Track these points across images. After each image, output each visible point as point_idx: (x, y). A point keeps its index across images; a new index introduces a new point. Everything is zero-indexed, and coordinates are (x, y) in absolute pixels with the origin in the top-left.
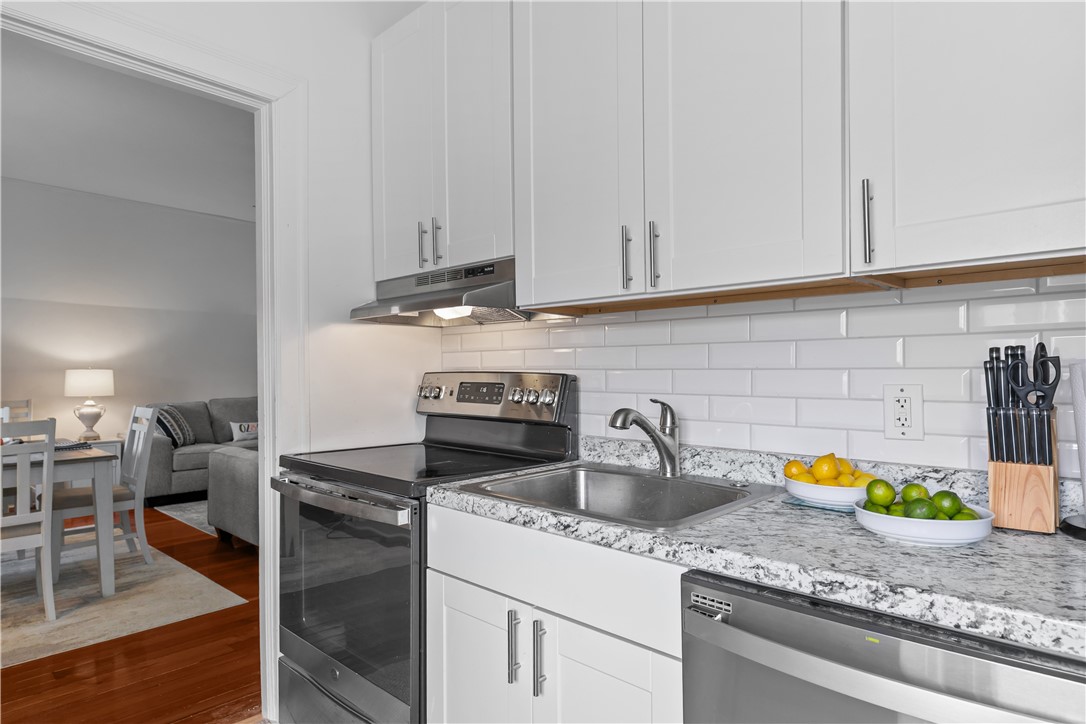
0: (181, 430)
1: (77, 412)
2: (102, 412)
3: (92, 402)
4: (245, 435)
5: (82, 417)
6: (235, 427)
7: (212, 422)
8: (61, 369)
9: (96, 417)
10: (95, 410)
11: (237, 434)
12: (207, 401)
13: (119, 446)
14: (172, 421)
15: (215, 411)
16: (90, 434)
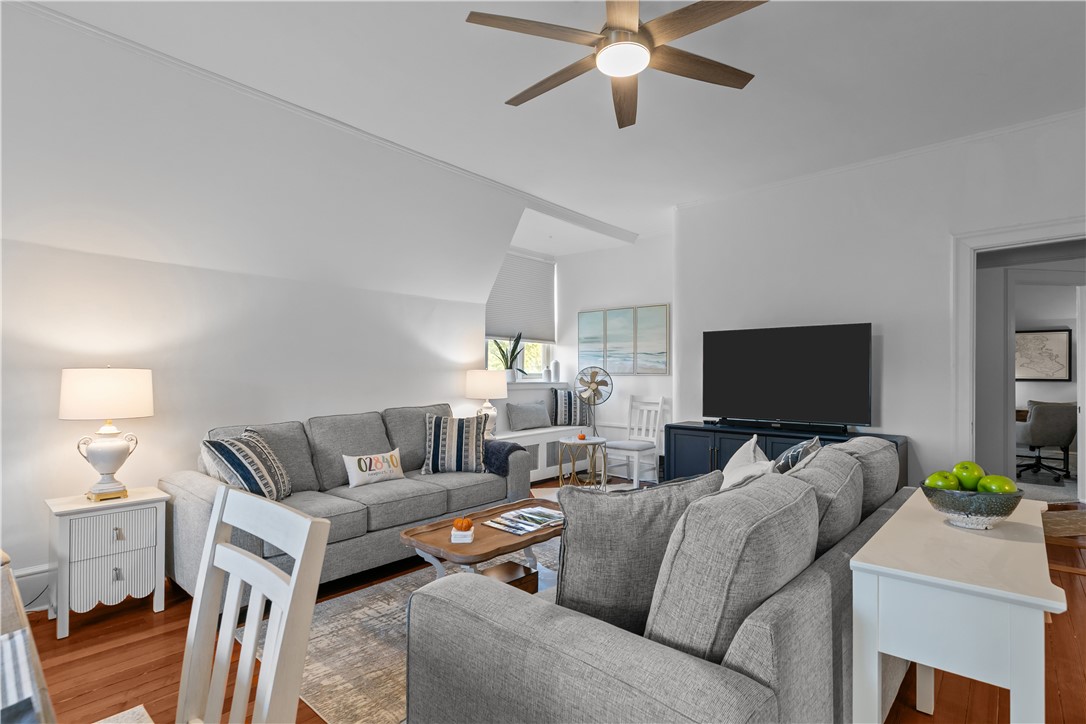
0: (272, 476)
1: (83, 448)
2: (132, 445)
3: (112, 429)
4: (366, 476)
5: (92, 457)
6: (350, 463)
7: (314, 454)
8: (54, 366)
9: (121, 456)
10: (118, 443)
11: (355, 476)
12: (304, 420)
13: (162, 508)
14: (257, 461)
15: (318, 438)
16: (109, 488)
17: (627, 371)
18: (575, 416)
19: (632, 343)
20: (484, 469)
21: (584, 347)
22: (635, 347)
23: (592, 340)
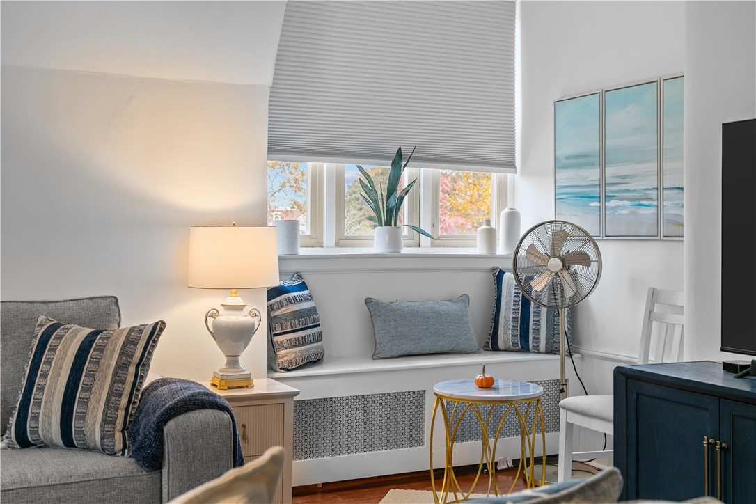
17: (644, 231)
18: (537, 330)
19: (653, 166)
20: (119, 446)
21: (566, 177)
22: (661, 173)
23: (579, 161)
